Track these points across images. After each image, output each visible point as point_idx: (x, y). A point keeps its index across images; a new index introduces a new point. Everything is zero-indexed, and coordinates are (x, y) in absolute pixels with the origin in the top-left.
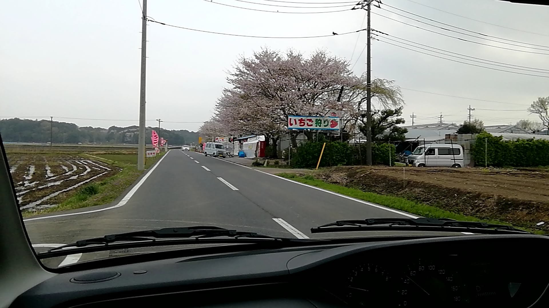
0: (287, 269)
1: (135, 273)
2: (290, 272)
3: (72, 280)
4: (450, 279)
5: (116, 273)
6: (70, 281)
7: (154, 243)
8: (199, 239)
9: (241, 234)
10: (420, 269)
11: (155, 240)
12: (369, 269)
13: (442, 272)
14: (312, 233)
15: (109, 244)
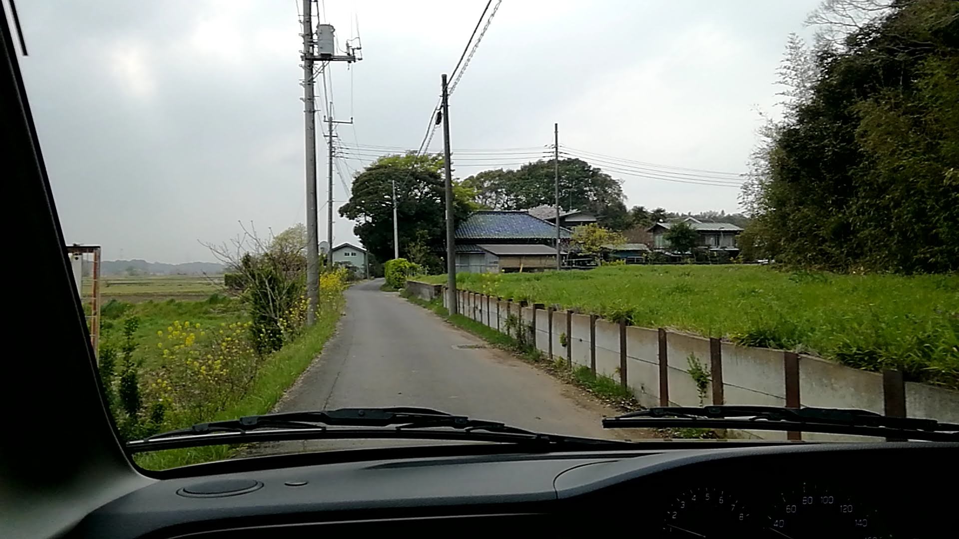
0: (554, 490)
1: (286, 484)
2: (558, 495)
3: (181, 492)
4: (862, 522)
5: (255, 483)
6: (177, 493)
7: (325, 434)
8: (402, 429)
9: (477, 424)
10: (805, 502)
11: (325, 428)
12: (707, 498)
13: (847, 509)
14: (604, 427)
15: (247, 432)
